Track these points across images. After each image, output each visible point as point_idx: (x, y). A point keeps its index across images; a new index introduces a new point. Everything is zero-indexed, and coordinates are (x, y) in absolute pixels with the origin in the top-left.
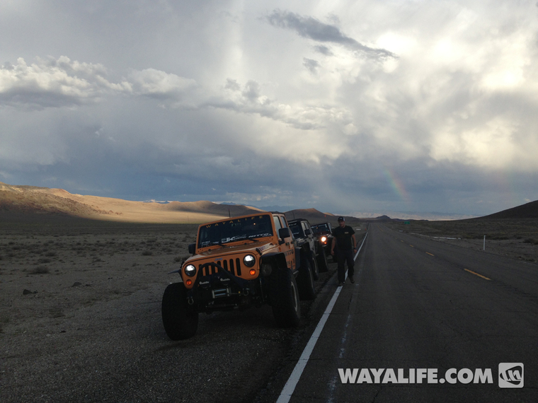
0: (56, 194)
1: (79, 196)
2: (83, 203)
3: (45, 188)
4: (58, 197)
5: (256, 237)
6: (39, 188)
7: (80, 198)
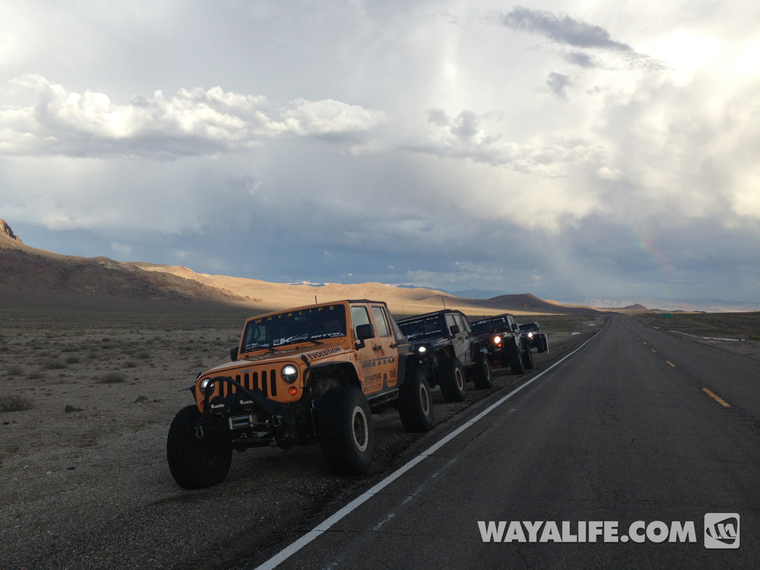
0: (176, 274)
1: (207, 276)
2: (211, 285)
3: (162, 266)
4: (179, 277)
5: (322, 338)
6: (155, 265)
7: (207, 279)
